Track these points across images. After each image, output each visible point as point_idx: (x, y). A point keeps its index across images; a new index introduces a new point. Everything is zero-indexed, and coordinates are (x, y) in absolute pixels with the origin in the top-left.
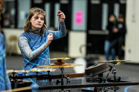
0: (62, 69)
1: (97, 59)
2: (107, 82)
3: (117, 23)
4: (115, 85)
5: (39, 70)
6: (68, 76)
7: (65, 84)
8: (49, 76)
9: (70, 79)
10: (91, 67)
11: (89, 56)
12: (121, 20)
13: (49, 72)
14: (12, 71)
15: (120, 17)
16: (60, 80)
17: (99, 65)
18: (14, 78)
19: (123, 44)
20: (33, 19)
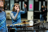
0: (25, 24)
1: (37, 21)
2: (41, 29)
3: (44, 8)
4: (44, 30)
5: (17, 25)
6: (27, 27)
7: (26, 30)
8: (21, 27)
9: (28, 28)
10: (35, 24)
11: (34, 20)
12: (46, 7)
13: (21, 25)
14: (8, 25)
15: (45, 6)
16: (24, 28)
17: (38, 23)
18: (9, 27)
19: (46, 15)
20: (15, 7)
